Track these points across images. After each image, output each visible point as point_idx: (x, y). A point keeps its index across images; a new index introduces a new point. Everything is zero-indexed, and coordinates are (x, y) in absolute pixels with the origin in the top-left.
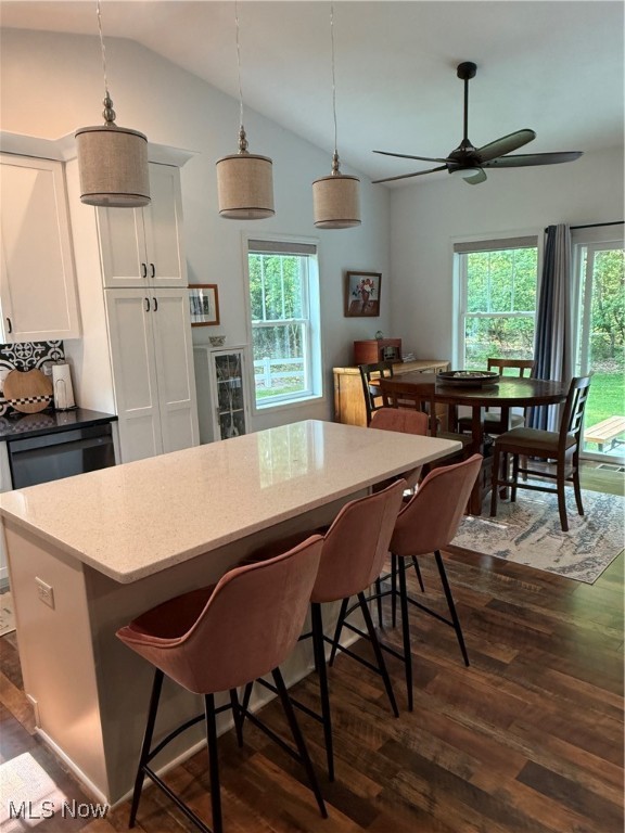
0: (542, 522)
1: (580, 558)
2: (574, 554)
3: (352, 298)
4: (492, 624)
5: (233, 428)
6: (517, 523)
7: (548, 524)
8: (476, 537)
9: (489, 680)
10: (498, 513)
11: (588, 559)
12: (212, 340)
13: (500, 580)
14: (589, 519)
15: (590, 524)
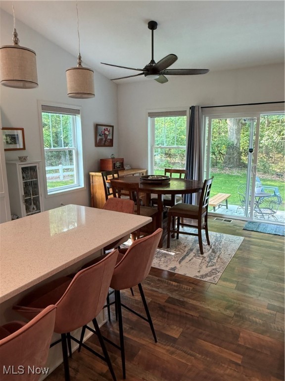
0: (191, 250)
1: (210, 269)
2: (207, 267)
3: (99, 138)
4: (169, 313)
5: (33, 206)
6: (179, 251)
7: (194, 251)
8: (160, 260)
9: (168, 351)
10: (170, 246)
11: (213, 269)
12: (20, 158)
13: (172, 285)
14: (213, 247)
15: (213, 250)
